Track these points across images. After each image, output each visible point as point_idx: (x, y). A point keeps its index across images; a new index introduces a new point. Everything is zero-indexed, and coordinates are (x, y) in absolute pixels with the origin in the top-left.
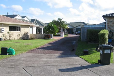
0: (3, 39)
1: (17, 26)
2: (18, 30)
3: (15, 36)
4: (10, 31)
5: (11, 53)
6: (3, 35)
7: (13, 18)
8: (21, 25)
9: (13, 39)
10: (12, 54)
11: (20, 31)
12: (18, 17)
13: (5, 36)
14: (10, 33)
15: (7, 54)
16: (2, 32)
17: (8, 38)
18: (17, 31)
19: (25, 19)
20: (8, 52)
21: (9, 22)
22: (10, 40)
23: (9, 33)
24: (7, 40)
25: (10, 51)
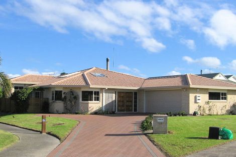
0: (199, 113)
1: (221, 92)
2: (222, 99)
3: (218, 108)
4: (210, 101)
5: (225, 136)
6: (199, 106)
7: (212, 78)
8: (228, 90)
9: (215, 113)
10: (228, 138)
11: (226, 101)
12: (220, 76)
13: (202, 109)
14: (211, 104)
15: (220, 138)
16: (198, 101)
17: (207, 112)
18: (221, 101)
19: (231, 79)
20: (221, 135)
21: (208, 85)
22: (211, 115)
23: (208, 103)
24: (205, 114)
25: (224, 133)
